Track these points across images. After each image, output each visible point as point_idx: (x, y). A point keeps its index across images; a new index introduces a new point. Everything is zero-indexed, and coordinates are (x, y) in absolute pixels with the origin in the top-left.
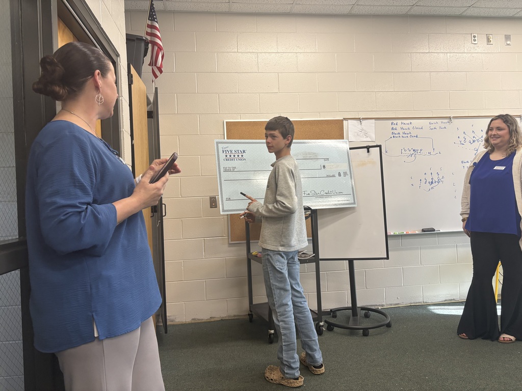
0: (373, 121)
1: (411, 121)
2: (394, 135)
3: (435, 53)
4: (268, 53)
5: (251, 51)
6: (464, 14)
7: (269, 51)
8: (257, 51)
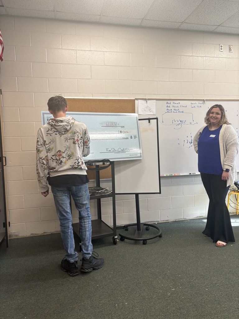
0: (155, 101)
1: (180, 102)
2: (168, 111)
3: (196, 56)
4: (83, 50)
5: (71, 49)
6: (215, 31)
7: (85, 49)
8: (75, 49)
